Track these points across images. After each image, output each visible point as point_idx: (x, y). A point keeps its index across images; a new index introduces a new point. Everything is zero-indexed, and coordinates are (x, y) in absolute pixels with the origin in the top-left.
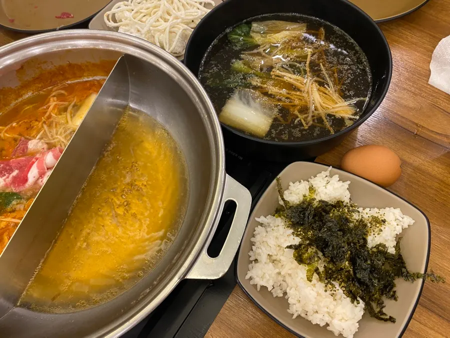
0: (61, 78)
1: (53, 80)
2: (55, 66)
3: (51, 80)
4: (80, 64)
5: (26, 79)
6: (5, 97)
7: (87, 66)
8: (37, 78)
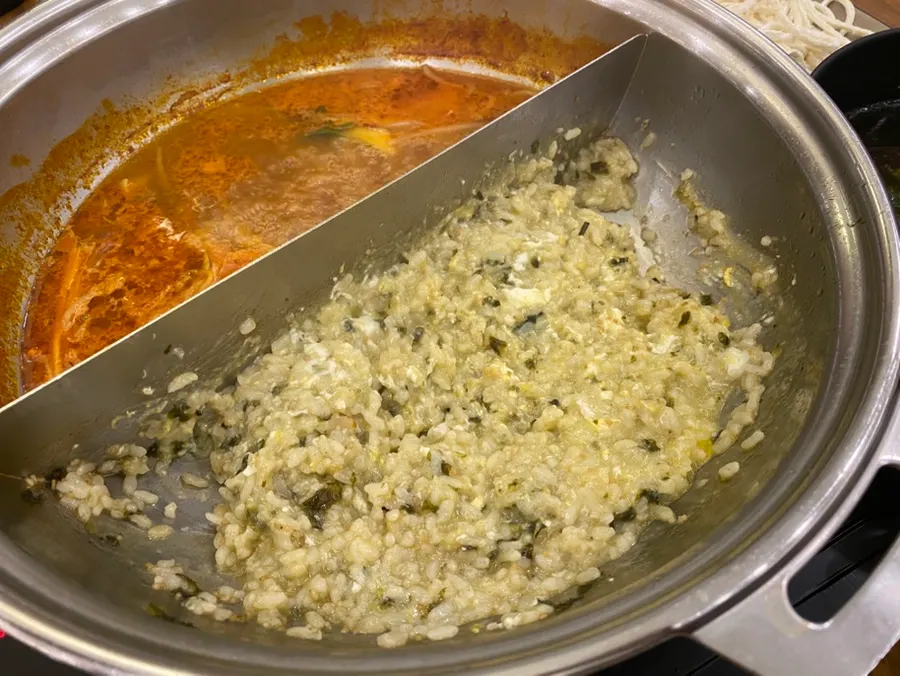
0: (467, 45)
1: (449, 43)
2: (470, 12)
3: (444, 42)
4: (525, 27)
5: (396, 16)
6: (336, 34)
7: (539, 39)
8: (421, 25)
